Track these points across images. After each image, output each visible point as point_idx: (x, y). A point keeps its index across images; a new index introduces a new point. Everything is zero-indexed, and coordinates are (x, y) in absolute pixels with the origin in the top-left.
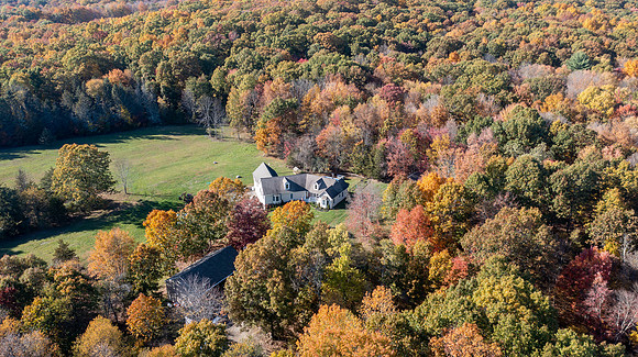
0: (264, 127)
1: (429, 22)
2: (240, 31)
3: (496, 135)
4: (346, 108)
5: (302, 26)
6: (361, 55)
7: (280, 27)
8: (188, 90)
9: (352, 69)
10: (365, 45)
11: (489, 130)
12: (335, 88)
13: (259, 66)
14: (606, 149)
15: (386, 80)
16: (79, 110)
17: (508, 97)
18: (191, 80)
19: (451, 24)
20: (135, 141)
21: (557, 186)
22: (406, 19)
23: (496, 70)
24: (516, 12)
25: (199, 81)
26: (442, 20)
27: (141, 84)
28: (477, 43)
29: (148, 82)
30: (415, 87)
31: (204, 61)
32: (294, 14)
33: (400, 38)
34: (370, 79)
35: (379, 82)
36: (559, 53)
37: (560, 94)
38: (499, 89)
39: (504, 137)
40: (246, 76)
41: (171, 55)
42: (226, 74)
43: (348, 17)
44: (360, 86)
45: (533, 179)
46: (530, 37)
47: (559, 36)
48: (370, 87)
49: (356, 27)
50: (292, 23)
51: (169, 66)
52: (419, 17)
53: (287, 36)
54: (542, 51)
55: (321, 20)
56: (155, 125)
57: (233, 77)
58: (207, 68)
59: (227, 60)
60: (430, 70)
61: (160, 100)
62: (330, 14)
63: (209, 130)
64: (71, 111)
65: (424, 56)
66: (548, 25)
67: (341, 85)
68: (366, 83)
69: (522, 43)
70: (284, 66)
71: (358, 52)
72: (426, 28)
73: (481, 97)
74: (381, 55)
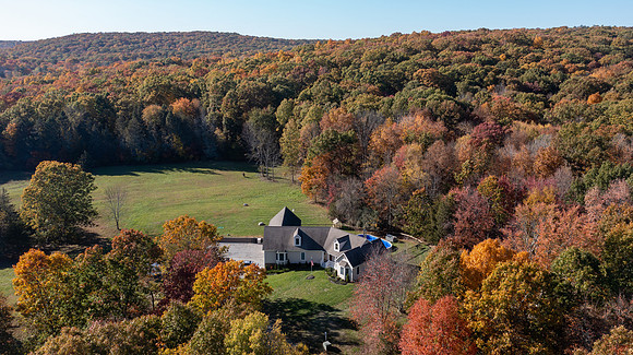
0: (309, 164)
1: (568, 63)
4: (416, 147)
6: (468, 94)
8: (251, 122)
10: (476, 84)
15: (487, 118)
18: (254, 111)
19: (598, 66)
22: (538, 59)
26: (587, 62)
29: (212, 112)
30: (524, 129)
31: (276, 93)
32: (400, 52)
34: (467, 118)
42: (295, 106)
43: (462, 55)
48: (465, 126)
50: (393, 60)
51: (236, 95)
55: (428, 57)
61: (217, 132)
62: (442, 53)
63: (260, 167)
64: (122, 137)
65: (553, 98)
67: (420, 120)
71: (466, 90)
72: (561, 69)
73: (620, 140)
74: (494, 95)
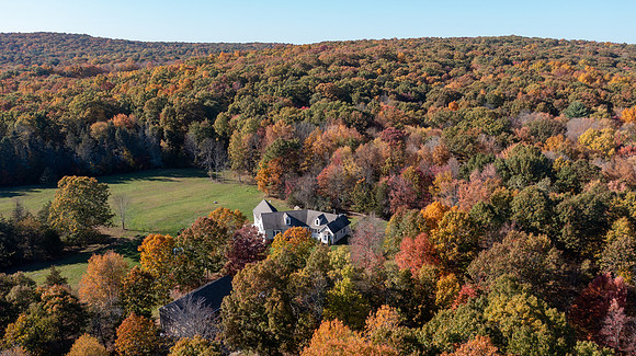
0: (265, 167)
1: (428, 75)
2: (244, 81)
3: (498, 171)
4: (347, 149)
5: (305, 77)
6: (362, 104)
7: (282, 79)
8: (191, 134)
9: (353, 114)
10: (365, 95)
11: (491, 166)
12: (336, 130)
13: (261, 111)
14: (611, 183)
15: (387, 125)
16: (81, 152)
17: (509, 139)
18: (194, 124)
19: (449, 78)
20: (136, 182)
21: (565, 216)
22: (406, 73)
23: (496, 116)
24: (512, 68)
25: (202, 125)
26: (441, 75)
27: (145, 128)
28: (476, 95)
29: (151, 126)
30: (415, 131)
31: (208, 107)
32: (297, 67)
33: (400, 89)
34: (371, 124)
35: (380, 127)
36: (556, 103)
37: (560, 136)
38: (499, 132)
39: (506, 172)
40: (248, 121)
41: (176, 101)
42: (229, 119)
43: (349, 70)
44: (360, 130)
45: (539, 209)
46: (527, 89)
47: (556, 88)
48: (372, 131)
49: (357, 79)
50: (294, 75)
51: (173, 111)
52: (419, 71)
53: (290, 86)
54: (539, 101)
55: (323, 72)
56: (157, 167)
57: (236, 121)
58: (211, 114)
59: (231, 106)
60: (430, 116)
61: (162, 143)
62: (331, 68)
63: (210, 173)
64: (74, 152)
65: (424, 105)
66: (544, 79)
67: (342, 128)
68: (367, 127)
69: (520, 94)
70: (286, 111)
71: (359, 101)
72: (424, 80)
73: (483, 138)
74: (382, 104)
